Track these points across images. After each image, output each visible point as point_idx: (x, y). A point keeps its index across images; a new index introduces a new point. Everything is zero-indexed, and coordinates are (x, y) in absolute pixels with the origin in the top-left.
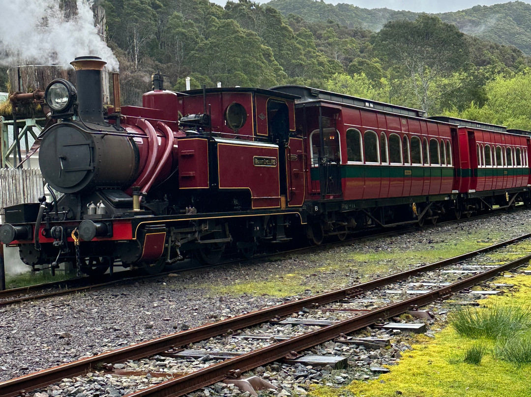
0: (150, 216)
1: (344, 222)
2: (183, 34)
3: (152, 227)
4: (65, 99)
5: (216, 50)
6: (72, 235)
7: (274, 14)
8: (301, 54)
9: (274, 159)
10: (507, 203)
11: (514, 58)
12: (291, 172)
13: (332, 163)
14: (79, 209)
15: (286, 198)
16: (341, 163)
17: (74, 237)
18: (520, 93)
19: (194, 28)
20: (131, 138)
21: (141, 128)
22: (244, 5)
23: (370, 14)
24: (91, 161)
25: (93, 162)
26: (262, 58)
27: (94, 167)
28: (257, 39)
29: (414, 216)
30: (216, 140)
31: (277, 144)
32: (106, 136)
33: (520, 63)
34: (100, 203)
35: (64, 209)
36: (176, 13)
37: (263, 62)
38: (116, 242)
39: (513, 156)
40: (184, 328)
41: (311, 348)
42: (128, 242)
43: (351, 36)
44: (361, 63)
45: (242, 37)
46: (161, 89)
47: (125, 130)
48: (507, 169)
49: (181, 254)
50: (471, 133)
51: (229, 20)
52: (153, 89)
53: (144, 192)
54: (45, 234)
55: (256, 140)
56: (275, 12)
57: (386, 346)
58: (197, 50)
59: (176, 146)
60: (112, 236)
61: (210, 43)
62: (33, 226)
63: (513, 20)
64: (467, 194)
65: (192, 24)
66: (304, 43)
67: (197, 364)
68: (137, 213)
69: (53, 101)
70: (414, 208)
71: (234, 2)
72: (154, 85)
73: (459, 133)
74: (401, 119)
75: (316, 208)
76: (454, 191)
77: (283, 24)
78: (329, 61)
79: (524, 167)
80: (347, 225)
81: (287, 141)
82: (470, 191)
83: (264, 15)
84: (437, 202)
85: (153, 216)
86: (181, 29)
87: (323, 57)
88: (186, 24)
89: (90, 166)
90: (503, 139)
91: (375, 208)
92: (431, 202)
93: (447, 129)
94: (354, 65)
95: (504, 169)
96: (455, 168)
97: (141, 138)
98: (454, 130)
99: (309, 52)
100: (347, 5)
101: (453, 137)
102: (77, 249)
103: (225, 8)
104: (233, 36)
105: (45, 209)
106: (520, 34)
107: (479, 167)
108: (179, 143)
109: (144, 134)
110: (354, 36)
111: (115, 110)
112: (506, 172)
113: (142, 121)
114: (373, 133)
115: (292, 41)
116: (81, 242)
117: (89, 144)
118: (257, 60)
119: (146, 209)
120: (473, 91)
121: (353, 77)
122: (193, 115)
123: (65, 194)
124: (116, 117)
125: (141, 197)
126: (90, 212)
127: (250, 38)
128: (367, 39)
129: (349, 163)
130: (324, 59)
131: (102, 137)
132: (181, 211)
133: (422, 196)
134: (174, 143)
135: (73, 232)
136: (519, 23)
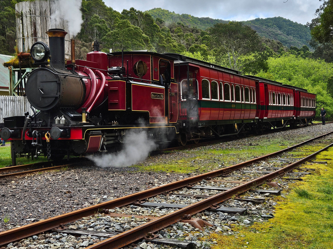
0: (93, 126)
1: (198, 133)
2: (99, 26)
3: (94, 132)
4: (43, 54)
5: (117, 36)
6: (45, 136)
7: (149, 18)
8: (164, 40)
9: (162, 95)
10: (282, 125)
11: (278, 47)
12: (171, 103)
13: (194, 99)
14: (49, 120)
15: (168, 118)
16: (198, 99)
17: (46, 137)
18: (283, 66)
19: (105, 24)
20: (81, 79)
21: (87, 73)
22: (132, 12)
23: (200, 21)
24: (58, 92)
25: (59, 92)
26: (142, 42)
27: (60, 95)
28: (140, 31)
29: (236, 131)
30: (131, 82)
31: (164, 86)
32: (67, 77)
33: (282, 50)
34: (62, 117)
35: (40, 120)
36: (95, 15)
37: (143, 44)
38: (72, 141)
39: (287, 99)
40: (137, 190)
41: (222, 203)
42: (80, 141)
43: (190, 32)
44: (196, 47)
45: (132, 30)
46: (98, 51)
47: (78, 74)
48: (283, 106)
49: (106, 149)
50: (266, 85)
51: (125, 20)
52: (93, 51)
53: (88, 111)
54: (28, 135)
55: (152, 83)
56: (150, 17)
57: (263, 202)
58: (107, 36)
59: (107, 85)
60: (70, 137)
61: (114, 32)
62: (21, 130)
63: (277, 27)
64: (262, 119)
65: (104, 21)
66: (165, 34)
67: (157, 211)
68: (85, 124)
69: (35, 55)
70: (236, 126)
71: (127, 10)
72: (93, 48)
73: (260, 85)
74: (230, 75)
75: (184, 124)
76: (256, 118)
77: (154, 24)
78: (179, 45)
79: (291, 105)
80: (200, 135)
81: (169, 85)
82: (265, 118)
83: (144, 18)
84: (247, 123)
85: (94, 126)
86: (98, 24)
87: (175, 42)
88: (101, 21)
89: (57, 94)
90: (282, 89)
91: (215, 125)
92: (244, 123)
93: (254, 82)
94: (193, 48)
95: (281, 106)
96: (257, 104)
97: (86, 79)
98: (257, 83)
99: (168, 40)
100: (188, 15)
101: (256, 87)
102: (48, 144)
103: (122, 13)
104: (127, 29)
105: (29, 120)
106: (280, 34)
107: (270, 104)
108: (109, 83)
109: (88, 77)
110: (192, 32)
111: (72, 61)
112: (282, 108)
113: (87, 69)
114: (216, 82)
115: (159, 33)
116: (50, 140)
117: (56, 82)
118: (140, 43)
119: (89, 121)
120: (260, 64)
121: (193, 53)
122: (116, 67)
123: (41, 111)
124: (73, 66)
125: (86, 114)
126: (57, 122)
127: (136, 31)
128: (199, 34)
129: (203, 99)
130: (175, 44)
131: (65, 78)
132: (109, 123)
133: (240, 119)
134: (106, 83)
135: (46, 134)
136: (280, 28)
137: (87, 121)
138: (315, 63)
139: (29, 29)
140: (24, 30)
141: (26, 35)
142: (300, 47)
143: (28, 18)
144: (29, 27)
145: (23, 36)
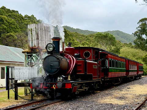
12: (99, 70)
17: (54, 87)
20: (67, 60)
23: (84, 31)
27: (59, 67)
30: (87, 61)
31: (97, 62)
34: (61, 78)
35: (49, 79)
54: (45, 86)
60: (65, 87)
68: (70, 81)
69: (48, 49)
75: (103, 80)
79: (136, 70)
92: (122, 78)
102: (55, 90)
105: (45, 79)
110: (82, 36)
113: (68, 55)
114: (113, 60)
116: (56, 88)
117: (58, 61)
122: (76, 54)
124: (63, 54)
131: (61, 59)
135: (54, 85)
136: (118, 35)
137: (71, 79)
138: (137, 50)
139: (35, 36)
140: (33, 37)
141: (33, 39)
142: (128, 43)
143: (35, 31)
144: (35, 35)
145: (32, 39)
